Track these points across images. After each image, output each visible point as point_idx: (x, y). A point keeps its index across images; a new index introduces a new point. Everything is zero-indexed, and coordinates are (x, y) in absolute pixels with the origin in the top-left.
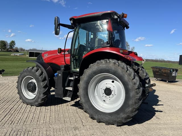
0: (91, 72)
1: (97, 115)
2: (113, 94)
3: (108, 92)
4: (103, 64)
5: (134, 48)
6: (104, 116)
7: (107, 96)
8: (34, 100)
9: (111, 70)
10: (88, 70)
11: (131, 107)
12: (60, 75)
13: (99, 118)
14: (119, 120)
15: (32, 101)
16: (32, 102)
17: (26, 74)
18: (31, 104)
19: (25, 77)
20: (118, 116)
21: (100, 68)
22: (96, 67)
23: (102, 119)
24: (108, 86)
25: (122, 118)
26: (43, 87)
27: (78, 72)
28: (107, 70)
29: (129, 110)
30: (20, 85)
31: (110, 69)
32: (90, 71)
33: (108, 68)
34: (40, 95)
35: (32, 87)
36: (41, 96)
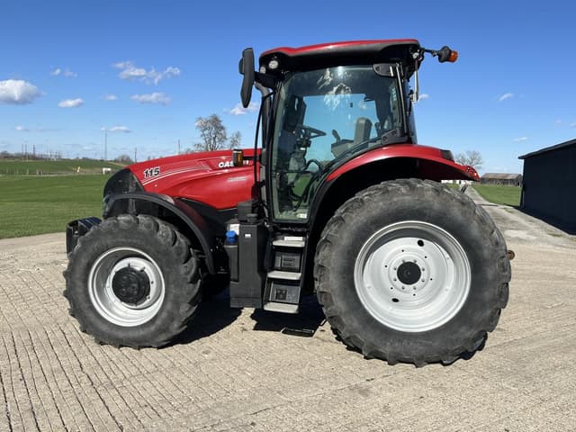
0: (365, 221)
1: (388, 344)
2: (425, 278)
3: (409, 273)
4: (403, 195)
5: (238, 135)
6: (411, 344)
7: (406, 286)
8: (153, 328)
9: (428, 211)
10: (353, 216)
11: (491, 307)
13: (398, 350)
14: (457, 347)
15: (142, 333)
16: (143, 336)
17: (109, 241)
18: (138, 342)
19: (103, 252)
20: (454, 337)
21: (394, 207)
22: (381, 204)
23: (406, 352)
24: (409, 257)
25: (467, 340)
26: (189, 280)
27: (305, 222)
28: (417, 210)
29: (484, 315)
30: (79, 283)
31: (426, 209)
32: (363, 218)
33: (421, 206)
34: (178, 308)
35: (135, 285)
36: (181, 311)
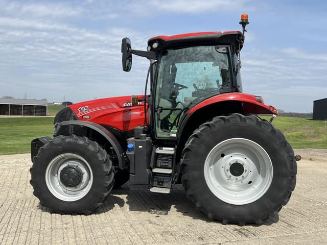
12: (140, 147)
